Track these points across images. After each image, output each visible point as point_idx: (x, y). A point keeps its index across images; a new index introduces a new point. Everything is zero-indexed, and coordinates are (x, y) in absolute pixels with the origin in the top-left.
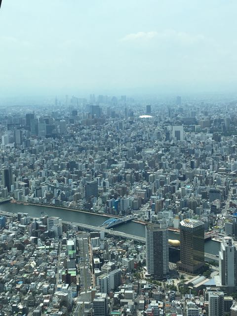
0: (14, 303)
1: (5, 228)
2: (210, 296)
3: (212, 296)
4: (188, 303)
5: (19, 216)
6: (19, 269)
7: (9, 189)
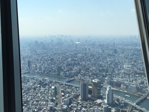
0: (33, 109)
1: (29, 82)
2: (103, 107)
3: (104, 106)
4: (96, 109)
5: (34, 77)
6: (34, 97)
7: (30, 68)
